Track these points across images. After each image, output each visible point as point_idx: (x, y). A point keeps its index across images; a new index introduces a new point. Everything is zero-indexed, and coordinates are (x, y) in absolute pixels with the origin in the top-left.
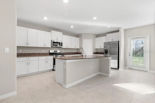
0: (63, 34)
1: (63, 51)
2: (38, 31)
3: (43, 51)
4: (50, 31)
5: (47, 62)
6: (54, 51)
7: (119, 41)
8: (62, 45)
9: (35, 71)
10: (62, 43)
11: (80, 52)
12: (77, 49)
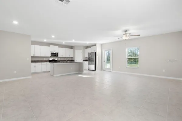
0: (59, 47)
1: (60, 59)
2: (41, 46)
3: (44, 59)
4: (49, 46)
5: (47, 66)
6: (53, 59)
7: (95, 52)
8: (58, 55)
9: (39, 71)
10: (58, 54)
11: (73, 59)
12: (72, 57)
